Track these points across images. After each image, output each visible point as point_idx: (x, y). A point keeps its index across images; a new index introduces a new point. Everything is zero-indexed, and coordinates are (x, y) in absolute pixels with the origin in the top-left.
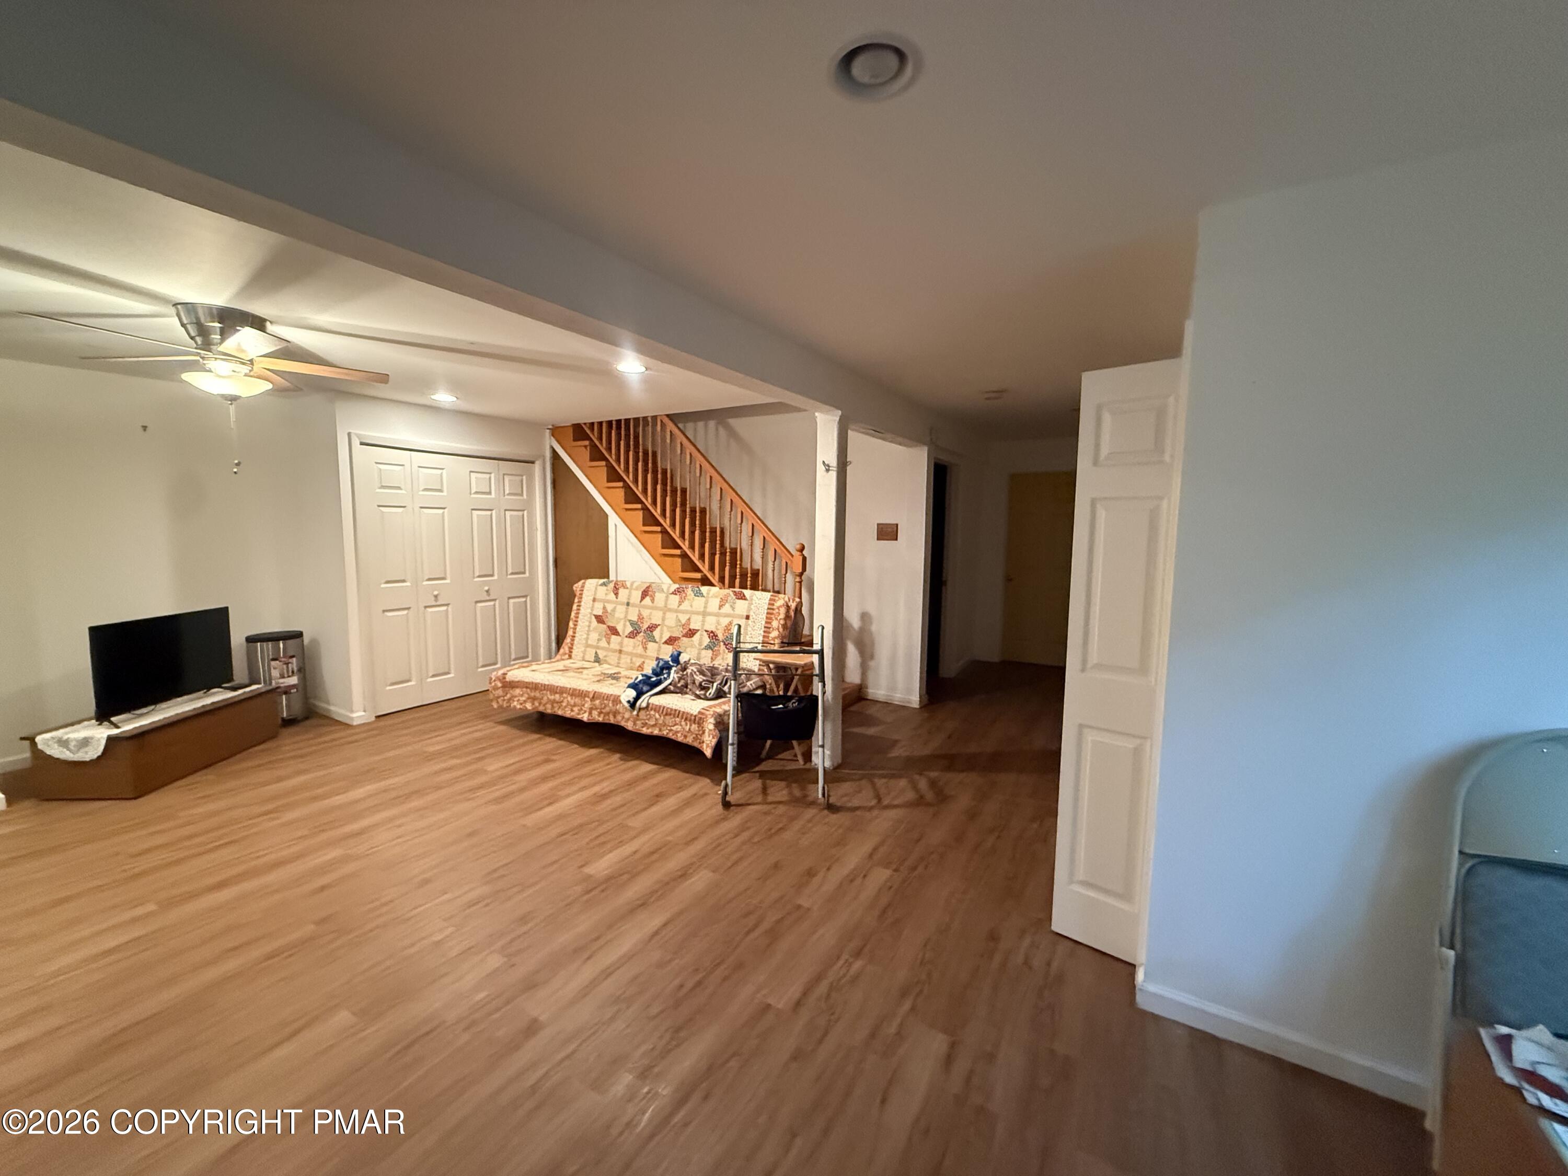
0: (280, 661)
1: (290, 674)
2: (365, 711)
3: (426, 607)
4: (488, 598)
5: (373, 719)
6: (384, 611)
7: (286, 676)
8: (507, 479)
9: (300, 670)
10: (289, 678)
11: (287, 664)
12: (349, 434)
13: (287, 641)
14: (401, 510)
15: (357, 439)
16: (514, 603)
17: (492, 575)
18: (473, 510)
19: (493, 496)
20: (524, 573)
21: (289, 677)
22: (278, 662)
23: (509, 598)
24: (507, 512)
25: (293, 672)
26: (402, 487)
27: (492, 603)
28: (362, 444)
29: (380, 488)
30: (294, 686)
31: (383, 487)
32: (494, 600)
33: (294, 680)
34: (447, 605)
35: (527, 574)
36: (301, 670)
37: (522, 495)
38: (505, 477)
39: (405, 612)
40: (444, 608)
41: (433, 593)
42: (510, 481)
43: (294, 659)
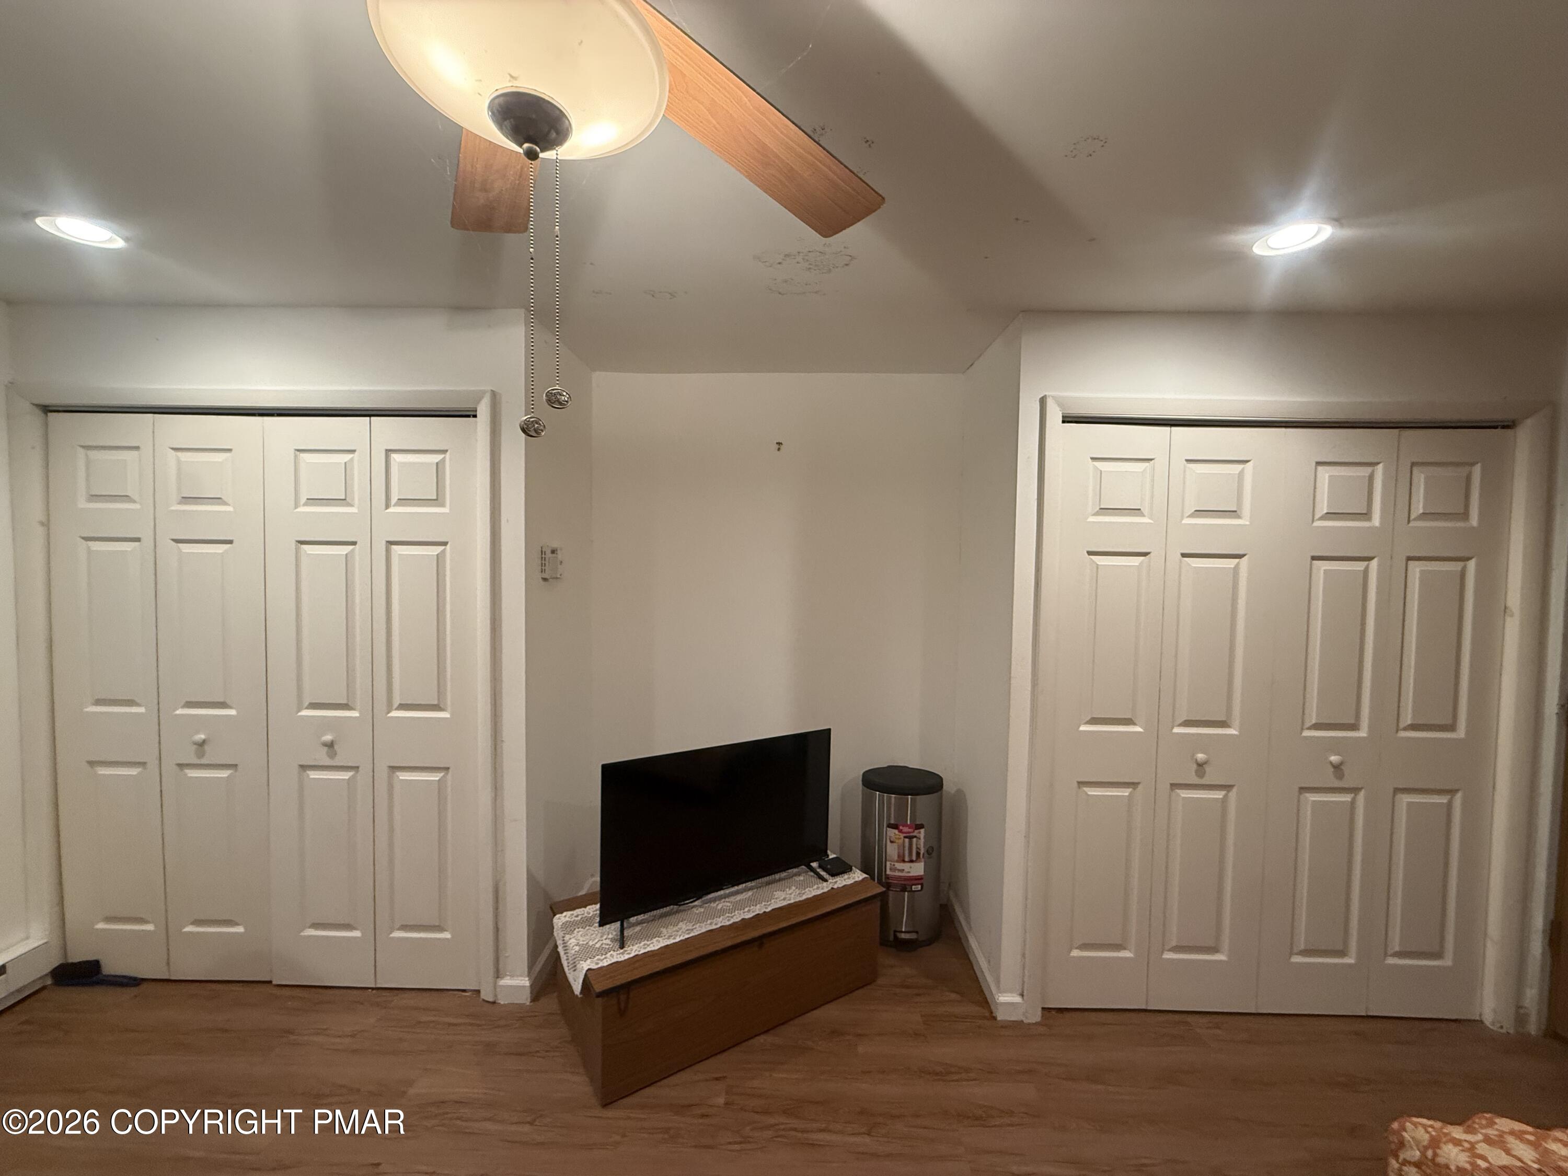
0: (901, 831)
1: (914, 858)
2: (1022, 995)
3: (1174, 786)
4: (1337, 784)
5: (1035, 1016)
6: (1081, 784)
7: (907, 859)
8: (1420, 478)
9: (929, 852)
10: (912, 864)
11: (911, 838)
12: (1043, 401)
13: (918, 797)
14: (1136, 561)
15: (1058, 409)
16: (1410, 804)
17: (1354, 727)
18: (1314, 558)
19: (1376, 521)
20: (1452, 728)
21: (911, 861)
22: (896, 831)
23: (1397, 791)
24: (1412, 564)
25: (918, 854)
26: (1146, 511)
27: (1347, 798)
28: (1067, 420)
29: (1096, 514)
30: (918, 879)
31: (1104, 511)
32: (1355, 790)
33: (918, 869)
34: (1228, 787)
35: (1461, 732)
36: (933, 853)
37: (1465, 515)
38: (1415, 470)
39: (1126, 792)
40: (1219, 795)
41: (1193, 755)
42: (1427, 479)
43: (922, 831)
